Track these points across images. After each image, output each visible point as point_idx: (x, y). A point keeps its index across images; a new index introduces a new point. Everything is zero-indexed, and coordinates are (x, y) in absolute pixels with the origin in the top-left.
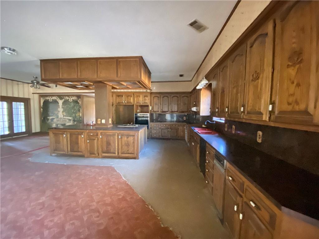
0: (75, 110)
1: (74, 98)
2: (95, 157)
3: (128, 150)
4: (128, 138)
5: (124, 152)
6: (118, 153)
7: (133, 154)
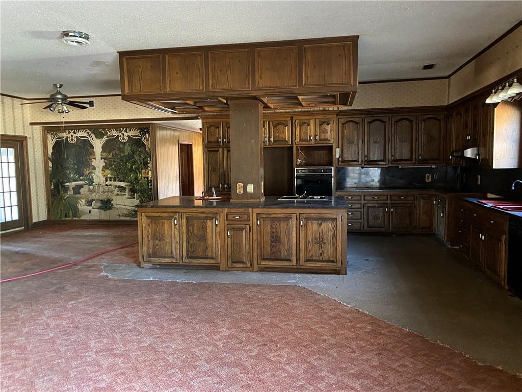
0: (135, 162)
1: (133, 133)
2: (244, 270)
3: (321, 254)
4: (320, 225)
5: (312, 256)
6: (298, 260)
7: (333, 262)
